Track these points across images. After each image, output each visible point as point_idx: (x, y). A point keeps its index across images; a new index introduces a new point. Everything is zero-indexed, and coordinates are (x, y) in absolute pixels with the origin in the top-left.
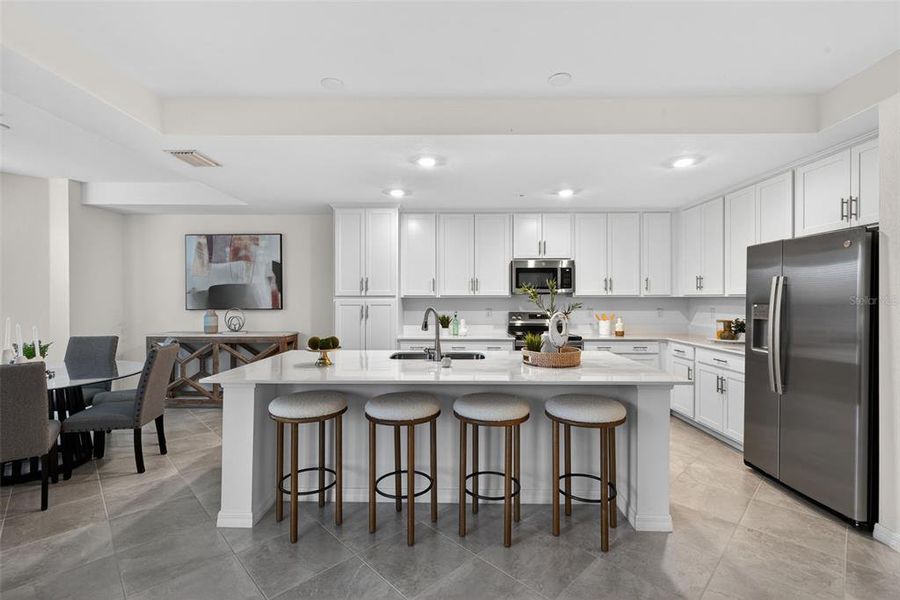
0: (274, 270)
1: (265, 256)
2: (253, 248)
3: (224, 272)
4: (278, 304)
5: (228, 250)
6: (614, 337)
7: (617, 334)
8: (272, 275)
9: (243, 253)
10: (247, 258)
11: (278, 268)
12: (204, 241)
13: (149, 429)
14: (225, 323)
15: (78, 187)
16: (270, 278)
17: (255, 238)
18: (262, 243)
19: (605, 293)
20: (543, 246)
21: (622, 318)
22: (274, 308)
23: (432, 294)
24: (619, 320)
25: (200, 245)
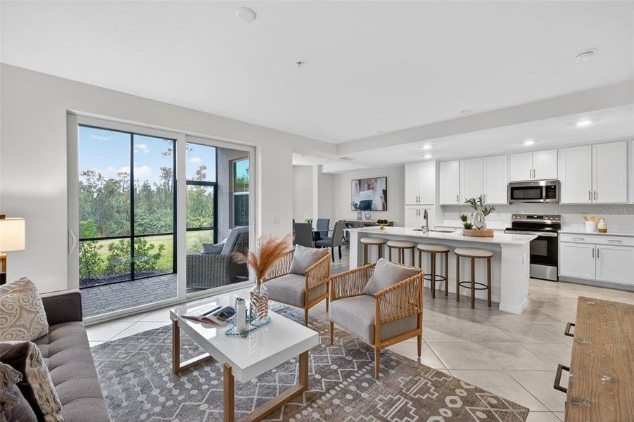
0: (383, 194)
1: (380, 186)
2: (375, 184)
3: (364, 195)
4: (385, 208)
5: (366, 185)
6: (598, 233)
7: (600, 231)
9: (371, 186)
10: (373, 189)
11: (385, 192)
12: (358, 182)
13: (336, 249)
14: (365, 216)
15: (320, 167)
16: (382, 197)
17: (376, 179)
18: (379, 181)
19: (590, 202)
20: (533, 172)
21: (604, 220)
22: (384, 210)
23: (457, 203)
24: (602, 221)
25: (356, 184)
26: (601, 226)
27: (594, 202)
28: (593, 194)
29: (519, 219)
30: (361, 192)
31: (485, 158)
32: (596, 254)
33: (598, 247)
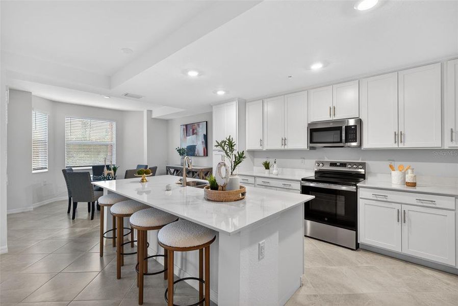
0: (204, 138)
1: (202, 131)
2: (198, 128)
3: (190, 141)
4: (206, 154)
5: (191, 130)
6: (405, 188)
7: (408, 184)
8: (204, 140)
9: (195, 131)
10: (196, 134)
11: (206, 137)
16: (203, 142)
17: (198, 124)
18: (201, 126)
19: (395, 146)
20: (333, 110)
21: (413, 169)
22: (204, 156)
23: (260, 148)
24: (410, 171)
25: (184, 129)
26: (409, 178)
27: (401, 146)
28: (399, 137)
29: (322, 168)
30: (188, 138)
31: (285, 96)
32: (402, 217)
33: (405, 207)
